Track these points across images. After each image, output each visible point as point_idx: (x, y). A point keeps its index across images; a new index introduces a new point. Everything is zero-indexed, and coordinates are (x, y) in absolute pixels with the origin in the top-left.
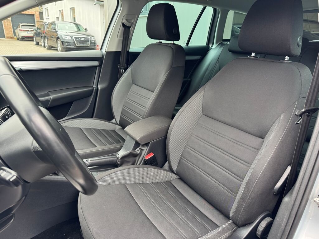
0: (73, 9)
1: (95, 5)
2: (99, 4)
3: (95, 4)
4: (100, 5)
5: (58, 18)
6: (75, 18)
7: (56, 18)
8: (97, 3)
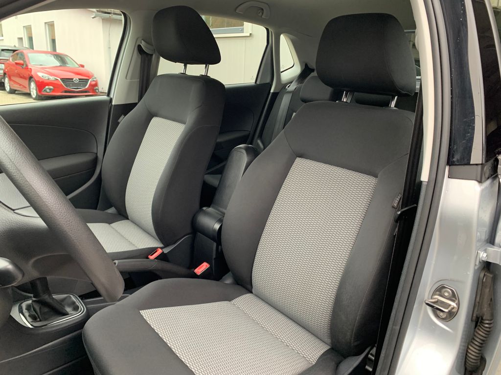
0: (51, 25)
1: (93, 18)
2: (101, 17)
3: (93, 16)
4: (103, 19)
5: (21, 39)
6: (54, 41)
7: (17, 40)
8: (97, 16)
